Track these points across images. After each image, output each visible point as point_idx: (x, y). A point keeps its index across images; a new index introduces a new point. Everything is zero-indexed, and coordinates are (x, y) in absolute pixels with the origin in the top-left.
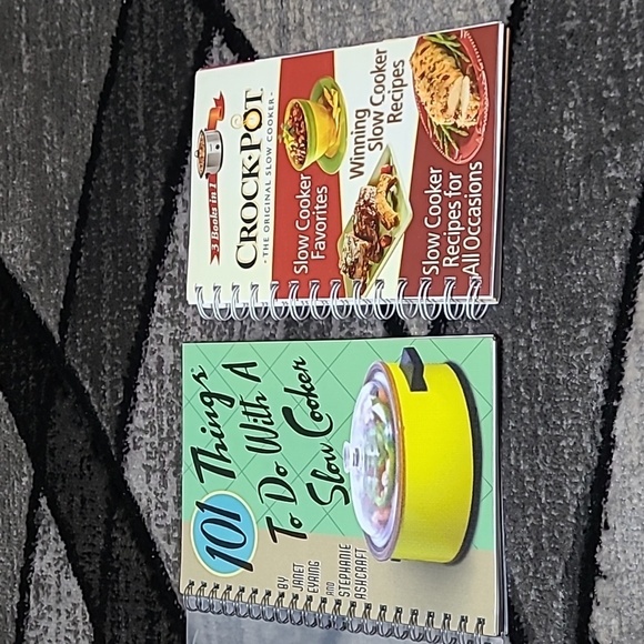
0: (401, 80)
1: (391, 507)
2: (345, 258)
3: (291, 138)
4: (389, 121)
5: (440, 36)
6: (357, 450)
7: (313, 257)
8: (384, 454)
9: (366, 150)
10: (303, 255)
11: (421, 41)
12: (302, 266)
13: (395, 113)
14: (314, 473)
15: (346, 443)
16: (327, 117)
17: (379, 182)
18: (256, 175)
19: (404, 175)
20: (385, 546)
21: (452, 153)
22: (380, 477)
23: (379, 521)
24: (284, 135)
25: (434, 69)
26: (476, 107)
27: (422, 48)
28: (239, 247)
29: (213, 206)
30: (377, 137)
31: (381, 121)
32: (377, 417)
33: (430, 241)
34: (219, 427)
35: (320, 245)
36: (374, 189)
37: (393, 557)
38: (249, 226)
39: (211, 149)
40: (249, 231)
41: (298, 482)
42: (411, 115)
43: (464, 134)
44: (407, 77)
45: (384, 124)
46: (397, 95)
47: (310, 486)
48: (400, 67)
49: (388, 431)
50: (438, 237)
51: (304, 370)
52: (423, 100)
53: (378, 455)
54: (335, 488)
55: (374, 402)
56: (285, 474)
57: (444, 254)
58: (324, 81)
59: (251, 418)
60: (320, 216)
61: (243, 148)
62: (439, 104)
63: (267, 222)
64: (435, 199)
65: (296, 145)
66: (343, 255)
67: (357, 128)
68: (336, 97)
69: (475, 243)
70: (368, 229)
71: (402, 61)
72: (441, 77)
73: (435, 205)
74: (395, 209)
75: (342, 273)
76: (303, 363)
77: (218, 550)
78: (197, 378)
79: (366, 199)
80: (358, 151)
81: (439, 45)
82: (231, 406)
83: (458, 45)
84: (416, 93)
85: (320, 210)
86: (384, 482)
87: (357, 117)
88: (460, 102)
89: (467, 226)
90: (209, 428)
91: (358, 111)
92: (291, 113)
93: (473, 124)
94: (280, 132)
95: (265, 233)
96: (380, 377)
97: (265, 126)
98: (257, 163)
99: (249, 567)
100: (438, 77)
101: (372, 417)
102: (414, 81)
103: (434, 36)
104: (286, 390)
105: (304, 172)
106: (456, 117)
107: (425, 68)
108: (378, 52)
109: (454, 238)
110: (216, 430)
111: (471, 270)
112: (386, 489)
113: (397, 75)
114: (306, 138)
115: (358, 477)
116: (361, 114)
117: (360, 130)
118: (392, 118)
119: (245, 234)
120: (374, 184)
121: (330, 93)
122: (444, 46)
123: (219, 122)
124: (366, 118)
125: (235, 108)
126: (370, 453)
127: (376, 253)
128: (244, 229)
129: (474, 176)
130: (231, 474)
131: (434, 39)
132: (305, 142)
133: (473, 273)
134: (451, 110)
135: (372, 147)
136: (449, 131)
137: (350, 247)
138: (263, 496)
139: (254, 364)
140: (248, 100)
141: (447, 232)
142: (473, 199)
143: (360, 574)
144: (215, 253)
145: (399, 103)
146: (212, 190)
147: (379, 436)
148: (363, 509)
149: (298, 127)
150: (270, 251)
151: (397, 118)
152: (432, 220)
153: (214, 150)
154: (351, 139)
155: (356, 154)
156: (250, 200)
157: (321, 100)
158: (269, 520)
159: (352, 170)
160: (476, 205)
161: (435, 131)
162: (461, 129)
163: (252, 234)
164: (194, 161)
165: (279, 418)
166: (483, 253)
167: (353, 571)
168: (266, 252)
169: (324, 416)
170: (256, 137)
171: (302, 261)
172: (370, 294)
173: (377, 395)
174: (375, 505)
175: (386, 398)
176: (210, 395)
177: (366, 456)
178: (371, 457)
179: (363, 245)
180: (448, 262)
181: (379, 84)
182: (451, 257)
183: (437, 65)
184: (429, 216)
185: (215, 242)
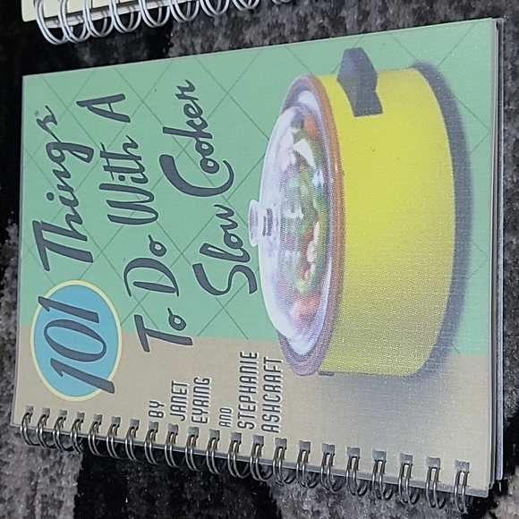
1: (320, 293)
6: (269, 212)
8: (310, 216)
14: (205, 250)
15: (253, 202)
20: (309, 354)
22: (304, 249)
23: (302, 316)
32: (301, 161)
34: (71, 190)
37: (322, 368)
41: (180, 265)
47: (198, 268)
49: (318, 179)
51: (192, 99)
53: (302, 216)
54: (236, 269)
55: (297, 138)
56: (163, 252)
59: (116, 175)
76: (192, 88)
77: (67, 364)
78: (42, 124)
82: (88, 160)
86: (310, 259)
90: (57, 193)
96: (307, 99)
99: (109, 387)
101: (294, 160)
104: (166, 130)
110: (67, 195)
112: (313, 267)
115: (270, 252)
126: (289, 215)
130: (86, 257)
138: (131, 287)
139: (121, 97)
143: (270, 396)
147: (304, 189)
158: (138, 319)
165: (154, 171)
167: (259, 391)
169: (223, 167)
173: (302, 127)
174: (296, 291)
175: (318, 132)
176: (60, 146)
177: (283, 220)
178: (290, 221)
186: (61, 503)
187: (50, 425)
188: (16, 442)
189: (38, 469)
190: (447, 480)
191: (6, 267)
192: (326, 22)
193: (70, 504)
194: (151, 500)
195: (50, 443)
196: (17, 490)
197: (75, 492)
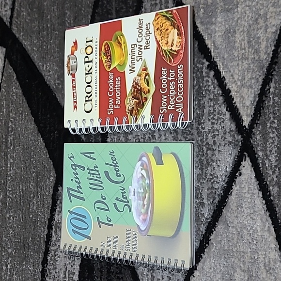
0: (149, 31)
1: (148, 213)
2: (128, 107)
3: (105, 57)
4: (145, 49)
5: (164, 12)
6: (134, 189)
7: (115, 107)
8: (145, 191)
9: (135, 61)
10: (111, 106)
11: (157, 14)
12: (111, 111)
13: (147, 45)
14: (117, 199)
15: (130, 186)
16: (120, 48)
17: (141, 74)
18: (91, 73)
19: (152, 71)
20: (145, 230)
21: (170, 61)
22: (144, 201)
23: (143, 219)
24: (102, 56)
25: (162, 26)
26: (180, 42)
27: (157, 17)
28: (85, 104)
29: (74, 87)
30: (140, 56)
31: (142, 49)
32: (143, 176)
33: (163, 99)
34: (78, 179)
35: (118, 102)
36: (139, 78)
37: (148, 234)
38: (89, 95)
39: (72, 63)
40: (89, 97)
41: (110, 203)
42: (153, 46)
43: (175, 53)
44: (152, 30)
46: (148, 38)
47: (115, 204)
48: (148, 26)
49: (147, 181)
50: (166, 97)
51: (114, 155)
52: (158, 40)
53: (143, 191)
54: (125, 205)
55: (142, 170)
56: (105, 199)
57: (168, 104)
58: (118, 33)
59: (92, 175)
60: (118, 90)
61: (85, 62)
62: (165, 41)
63: (96, 93)
64: (164, 81)
65: (107, 60)
66: (127, 106)
67: (132, 52)
68: (123, 39)
69: (181, 99)
70: (137, 95)
71: (149, 23)
72: (165, 30)
73: (164, 83)
74: (148, 86)
75: (127, 113)
76: (114, 153)
77: (76, 231)
78: (70, 158)
79: (136, 82)
80: (132, 62)
81: (164, 16)
82: (84, 170)
83: (171, 16)
84: (155, 37)
85: (118, 87)
86: (145, 203)
87: (132, 47)
88: (173, 40)
89: (177, 92)
90: (74, 179)
91: (132, 45)
92: (105, 47)
93: (179, 49)
94: (100, 55)
95: (96, 98)
96: (144, 159)
97: (94, 53)
98: (91, 68)
99: (89, 238)
101: (141, 176)
102: (154, 31)
103: (162, 12)
104: (106, 164)
105: (111, 72)
106: (172, 46)
107: (159, 26)
108: (140, 20)
109: (172, 97)
110: (77, 180)
111: (179, 110)
112: (146, 206)
113: (148, 29)
114: (111, 57)
115: (135, 201)
116: (133, 46)
117: (133, 53)
118: (146, 47)
120: (139, 75)
121: (120, 38)
122: (166, 16)
123: (75, 52)
124: (135, 48)
125: (82, 45)
126: (140, 191)
127: (141, 105)
128: (87, 96)
129: (180, 71)
130: (83, 199)
131: (162, 14)
132: (111, 59)
133: (180, 111)
134: (170, 43)
135: (138, 60)
136: (169, 52)
137: (130, 103)
138: (96, 209)
139: (93, 153)
140: (87, 42)
141: (170, 94)
142: (180, 80)
143: (134, 242)
144: (75, 107)
145: (148, 41)
146: (73, 80)
147: (144, 184)
148: (137, 214)
149: (107, 53)
150: (98, 105)
151: (148, 47)
152: (163, 90)
153: (74, 64)
154: (129, 57)
155: (132, 63)
156: (89, 84)
157: (117, 41)
158: (98, 218)
159: (130, 70)
160: (181, 83)
161: (163, 52)
162: (174, 51)
163: (90, 99)
164: (66, 68)
165: (103, 175)
166: (184, 103)
167: (131, 240)
168: (96, 106)
169: (122, 175)
170: (91, 57)
171: (111, 109)
172: (139, 122)
173: (143, 166)
174: (141, 212)
175: (147, 168)
176: (75, 165)
177: (138, 192)
178: (140, 192)
179: (136, 101)
180: (170, 107)
181: (140, 33)
182: (172, 105)
183: (164, 25)
184: (162, 88)
185: (75, 102)
186: (74, 273)
187: (72, 249)
188: (60, 254)
189: (67, 263)
190: (179, 265)
191: (58, 200)
192: (150, 136)
193: (77, 273)
194: (101, 272)
195: (71, 255)
196: (61, 269)
197: (79, 270)
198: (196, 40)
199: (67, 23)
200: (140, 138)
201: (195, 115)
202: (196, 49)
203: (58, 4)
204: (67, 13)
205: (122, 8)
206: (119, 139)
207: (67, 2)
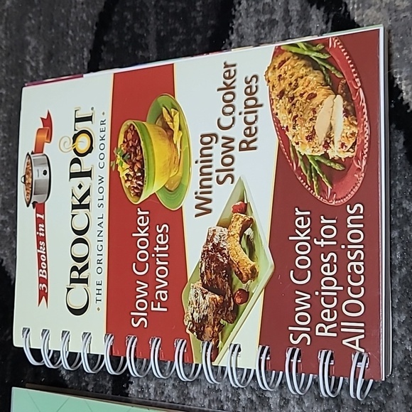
0: (256, 100)
2: (191, 313)
3: (125, 166)
4: (241, 149)
5: (302, 46)
9: (214, 182)
10: (141, 305)
11: (278, 51)
12: (140, 319)
13: (249, 139)
16: (167, 141)
17: (230, 223)
18: (87, 206)
19: (262, 214)
21: (322, 190)
24: (118, 162)
25: (297, 86)
26: (353, 134)
27: (279, 60)
28: (69, 289)
29: (41, 239)
30: (228, 169)
31: (232, 148)
33: (297, 301)
35: (161, 294)
36: (225, 231)
38: (80, 266)
39: (38, 175)
40: (80, 272)
42: (268, 142)
43: (338, 167)
44: (263, 95)
45: (235, 153)
46: (251, 118)
48: (253, 83)
50: (309, 297)
52: (284, 124)
57: (316, 319)
58: (162, 100)
60: (161, 259)
61: (73, 175)
62: (304, 130)
64: (302, 248)
65: (132, 173)
66: (188, 310)
67: (202, 156)
68: (176, 118)
69: (358, 309)
70: (219, 280)
71: (256, 76)
72: (305, 96)
73: (303, 255)
74: (251, 256)
75: (188, 331)
79: (216, 242)
80: (205, 183)
81: (301, 57)
83: (327, 56)
84: (275, 115)
85: (160, 252)
87: (202, 143)
88: (331, 128)
89: (346, 285)
91: (203, 136)
92: (126, 137)
93: (350, 155)
94: (113, 158)
95: (98, 275)
97: (96, 150)
98: (88, 193)
100: (301, 95)
102: (271, 100)
103: (295, 45)
105: (142, 206)
106: (327, 145)
107: (284, 84)
108: (226, 66)
109: (329, 300)
111: (353, 343)
113: (251, 94)
114: (143, 166)
116: (207, 139)
117: (206, 160)
118: (244, 145)
119: (76, 274)
120: (225, 224)
121: (170, 113)
122: (307, 57)
124: (213, 144)
125: (63, 128)
127: (229, 311)
128: (74, 269)
129: (352, 221)
131: (294, 50)
132: (141, 171)
133: (357, 347)
134: (320, 137)
135: (221, 179)
136: (318, 162)
137: (196, 301)
140: (77, 120)
141: (320, 291)
144: (43, 294)
145: (253, 127)
146: (40, 221)
149: (133, 153)
150: (104, 297)
151: (252, 145)
152: (300, 275)
153: (42, 177)
154: (195, 169)
155: (202, 187)
156: (80, 236)
157: (159, 122)
159: (197, 207)
160: (358, 259)
161: (300, 163)
162: (333, 160)
163: (84, 275)
164: (21, 187)
166: (370, 321)
168: (99, 297)
170: (87, 163)
171: (141, 313)
172: (223, 360)
179: (213, 299)
180: (321, 330)
181: (229, 103)
182: (327, 324)
183: (301, 82)
184: (295, 269)
185: (43, 281)
198: (397, 128)
199: (29, 68)
200: (222, 398)
201: (400, 356)
202: (400, 156)
203: (7, 19)
204: (29, 44)
205: (175, 32)
206: (163, 393)
207: (31, 15)
